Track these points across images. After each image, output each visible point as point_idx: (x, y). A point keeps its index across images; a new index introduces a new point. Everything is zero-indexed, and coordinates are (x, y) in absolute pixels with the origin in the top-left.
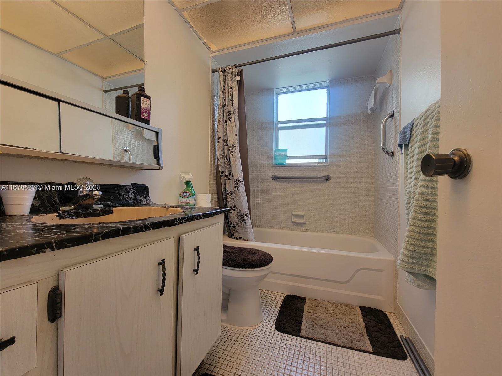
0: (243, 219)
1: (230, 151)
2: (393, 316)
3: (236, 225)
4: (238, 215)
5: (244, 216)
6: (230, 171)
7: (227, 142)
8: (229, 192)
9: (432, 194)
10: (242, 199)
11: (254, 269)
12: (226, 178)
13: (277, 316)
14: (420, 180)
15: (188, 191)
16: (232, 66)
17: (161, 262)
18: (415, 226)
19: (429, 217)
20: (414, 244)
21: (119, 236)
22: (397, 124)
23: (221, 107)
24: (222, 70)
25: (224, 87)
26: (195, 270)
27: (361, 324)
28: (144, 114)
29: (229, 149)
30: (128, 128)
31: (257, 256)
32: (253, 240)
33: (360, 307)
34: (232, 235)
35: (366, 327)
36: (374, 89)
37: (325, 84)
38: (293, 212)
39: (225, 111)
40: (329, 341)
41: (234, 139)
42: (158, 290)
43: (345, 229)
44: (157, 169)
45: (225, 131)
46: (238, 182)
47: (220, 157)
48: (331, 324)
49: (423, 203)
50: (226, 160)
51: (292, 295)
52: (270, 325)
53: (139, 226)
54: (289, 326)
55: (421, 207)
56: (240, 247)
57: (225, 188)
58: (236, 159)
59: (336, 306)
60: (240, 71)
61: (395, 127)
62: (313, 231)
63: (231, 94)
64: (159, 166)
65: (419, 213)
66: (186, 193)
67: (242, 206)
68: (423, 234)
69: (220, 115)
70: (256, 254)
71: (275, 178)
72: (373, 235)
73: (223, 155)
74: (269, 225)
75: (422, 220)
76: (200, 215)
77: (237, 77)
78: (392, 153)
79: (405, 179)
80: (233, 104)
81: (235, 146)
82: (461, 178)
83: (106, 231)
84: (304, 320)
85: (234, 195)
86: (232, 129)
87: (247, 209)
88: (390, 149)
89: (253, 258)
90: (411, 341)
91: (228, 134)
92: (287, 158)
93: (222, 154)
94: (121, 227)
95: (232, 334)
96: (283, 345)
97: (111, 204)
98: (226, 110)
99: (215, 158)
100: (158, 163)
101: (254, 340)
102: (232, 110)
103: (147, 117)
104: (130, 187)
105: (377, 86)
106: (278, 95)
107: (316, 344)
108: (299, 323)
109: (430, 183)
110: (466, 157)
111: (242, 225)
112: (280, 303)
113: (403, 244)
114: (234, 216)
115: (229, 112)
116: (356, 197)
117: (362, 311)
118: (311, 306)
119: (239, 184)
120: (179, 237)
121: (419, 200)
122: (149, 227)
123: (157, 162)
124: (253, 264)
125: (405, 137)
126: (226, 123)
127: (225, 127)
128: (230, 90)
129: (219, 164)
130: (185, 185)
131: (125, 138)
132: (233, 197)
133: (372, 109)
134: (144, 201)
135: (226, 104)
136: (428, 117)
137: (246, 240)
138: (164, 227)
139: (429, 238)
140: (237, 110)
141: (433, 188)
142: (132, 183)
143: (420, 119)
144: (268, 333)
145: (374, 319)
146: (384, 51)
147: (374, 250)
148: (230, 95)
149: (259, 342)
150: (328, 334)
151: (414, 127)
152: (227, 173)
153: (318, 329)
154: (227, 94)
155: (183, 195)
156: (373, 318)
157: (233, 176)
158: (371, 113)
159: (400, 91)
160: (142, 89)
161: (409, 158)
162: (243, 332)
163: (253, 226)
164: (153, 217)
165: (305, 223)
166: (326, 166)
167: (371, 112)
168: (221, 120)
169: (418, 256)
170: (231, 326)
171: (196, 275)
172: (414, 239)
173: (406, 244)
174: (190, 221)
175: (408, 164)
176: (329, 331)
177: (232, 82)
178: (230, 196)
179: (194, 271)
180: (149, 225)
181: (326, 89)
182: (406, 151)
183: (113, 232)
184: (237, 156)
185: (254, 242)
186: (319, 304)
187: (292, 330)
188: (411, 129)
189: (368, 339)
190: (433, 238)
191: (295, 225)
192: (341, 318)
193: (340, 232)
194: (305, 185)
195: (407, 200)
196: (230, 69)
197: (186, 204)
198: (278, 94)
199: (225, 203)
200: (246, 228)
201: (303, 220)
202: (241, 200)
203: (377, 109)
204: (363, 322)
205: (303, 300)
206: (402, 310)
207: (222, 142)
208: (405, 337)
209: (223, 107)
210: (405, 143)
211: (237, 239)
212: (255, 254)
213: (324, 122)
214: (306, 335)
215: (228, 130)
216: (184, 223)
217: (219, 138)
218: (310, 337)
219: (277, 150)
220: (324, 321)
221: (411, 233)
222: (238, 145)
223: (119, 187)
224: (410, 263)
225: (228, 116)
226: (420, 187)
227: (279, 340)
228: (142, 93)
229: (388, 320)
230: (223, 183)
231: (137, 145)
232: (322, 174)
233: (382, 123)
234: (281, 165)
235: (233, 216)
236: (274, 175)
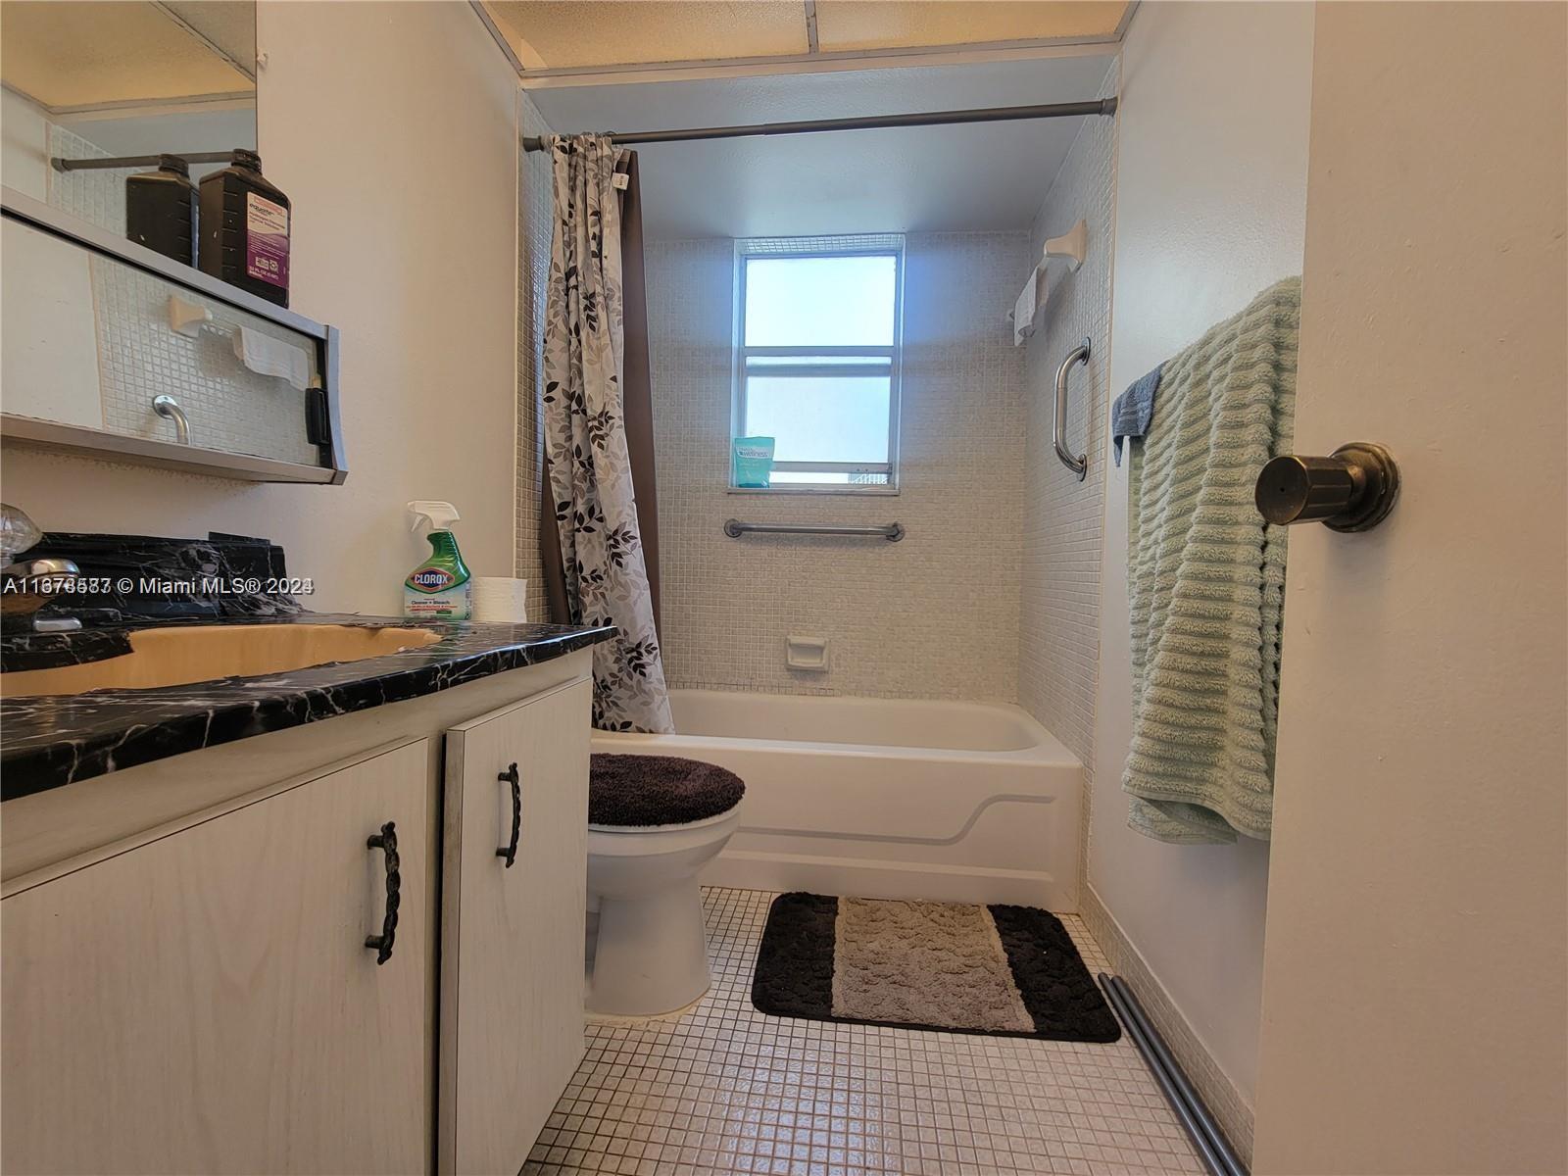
0: (638, 662)
1: (592, 434)
2: (1076, 924)
3: (613, 683)
4: (619, 649)
5: (640, 654)
6: (590, 500)
7: (580, 400)
8: (586, 573)
9: (1220, 579)
10: (636, 596)
11: (687, 826)
12: (577, 526)
13: (754, 966)
14: (1190, 539)
15: (441, 566)
16: (598, 136)
17: (381, 834)
18: (1173, 669)
19: (1210, 645)
20: (1171, 720)
21: (199, 747)
22: (1100, 378)
23: (559, 275)
24: (562, 143)
25: (571, 206)
26: (505, 849)
27: (996, 956)
28: (263, 263)
29: (590, 424)
30: (170, 325)
31: (694, 780)
32: (670, 730)
33: (990, 907)
34: (597, 717)
35: (1011, 964)
36: (1035, 272)
37: (893, 242)
38: (789, 637)
39: (573, 292)
40: (917, 1021)
41: (607, 391)
42: (371, 943)
43: (941, 683)
44: (321, 483)
45: (574, 361)
46: (619, 538)
47: (557, 451)
48: (918, 969)
49: (1196, 604)
50: (577, 464)
51: (797, 893)
52: (734, 996)
53: (287, 701)
54: (796, 990)
55: (1192, 616)
56: (633, 757)
57: (572, 560)
58: (615, 462)
59: (926, 914)
60: (627, 159)
61: (1094, 388)
62: (850, 694)
63: (597, 233)
64: (332, 471)
65: (1185, 633)
66: (435, 573)
67: (633, 621)
68: (1195, 691)
69: (555, 303)
70: (690, 776)
71: (736, 531)
72: (1015, 698)
73: (567, 445)
74: (714, 680)
75: (1194, 654)
76: (518, 650)
77: (617, 176)
78: (1082, 462)
79: (1129, 537)
80: (604, 272)
81: (611, 418)
82: (1364, 530)
83: (138, 730)
84: (838, 966)
85: (606, 583)
86: (599, 356)
87: (651, 628)
88: (1077, 452)
89: (681, 790)
90: (1125, 985)
91: (585, 375)
92: (774, 466)
93: (563, 443)
94: (207, 707)
95: (615, 1045)
96: (781, 1053)
97: (116, 615)
98: (576, 287)
99: (536, 456)
100: (326, 458)
101: (690, 1053)
102: (599, 289)
103: (274, 276)
104: (202, 549)
105: (1044, 263)
106: (746, 259)
107: (879, 1035)
108: (825, 978)
109: (1216, 548)
110: (1384, 470)
111: (634, 683)
112: (761, 920)
113: (1140, 724)
114: (605, 652)
115: (590, 297)
116: (973, 591)
117: (996, 918)
118: (854, 920)
119: (623, 547)
120: (444, 738)
121: (1185, 596)
122: (332, 702)
123: (321, 457)
124: (683, 809)
125: (1133, 417)
126: (578, 333)
127: (572, 349)
128: (591, 219)
129: (551, 475)
130: (431, 547)
131: (157, 361)
132: (600, 591)
133: (1024, 332)
134: (267, 603)
135: (579, 267)
136: (1207, 359)
137: (646, 729)
138: (391, 699)
139: (1208, 701)
140: (618, 294)
141: (1224, 562)
142: (211, 533)
143: (1184, 365)
144: (730, 1025)
145: (1031, 936)
146: (1063, 161)
147: (1023, 742)
148: (594, 237)
149: (705, 1056)
150: (912, 998)
151: (1162, 387)
152: (581, 508)
153: (882, 988)
154: (580, 231)
155: (424, 581)
156: (1027, 935)
157: (601, 520)
158: (1021, 344)
159: (1112, 284)
160: (249, 161)
161: (1146, 478)
162: (649, 1031)
163: (669, 684)
164: (333, 663)
165: (826, 669)
166: (889, 495)
167: (1022, 338)
168: (559, 321)
169: (1179, 753)
170: (607, 1019)
171: (507, 866)
172: (1171, 706)
173: (1148, 722)
174: (486, 675)
175: (1142, 492)
176: (912, 990)
177: (600, 193)
178: (589, 585)
179: (500, 853)
180: (329, 696)
181: (893, 259)
182: (1135, 456)
183: (175, 732)
184: (619, 453)
185: (673, 736)
186: (878, 913)
187: (806, 1002)
188: (1155, 392)
189: (1019, 998)
190: (1219, 701)
191: (795, 676)
192: (941, 947)
193: (927, 692)
194: (829, 553)
195: (1137, 596)
196: (592, 144)
197: (434, 613)
198: (746, 257)
199: (572, 611)
200: (645, 692)
201: (822, 659)
202: (631, 600)
203: (1036, 333)
204: (1001, 948)
205: (828, 905)
206: (1102, 904)
207: (564, 402)
208: (1110, 978)
209: (568, 276)
210: (1135, 435)
211: (613, 728)
212: (686, 777)
213: (887, 360)
214: (849, 1012)
215: (584, 358)
216: (465, 680)
217: (552, 387)
218: (859, 1016)
219: (742, 439)
220: (897, 963)
221: (1163, 689)
222: (622, 415)
223: (154, 547)
224: (1157, 774)
225: (585, 310)
226: (1188, 560)
227: (769, 1039)
228: (253, 178)
229: (1065, 936)
230: (568, 543)
231: (212, 391)
232: (879, 522)
233: (1058, 374)
234: (754, 490)
235: (602, 654)
236: (734, 520)
